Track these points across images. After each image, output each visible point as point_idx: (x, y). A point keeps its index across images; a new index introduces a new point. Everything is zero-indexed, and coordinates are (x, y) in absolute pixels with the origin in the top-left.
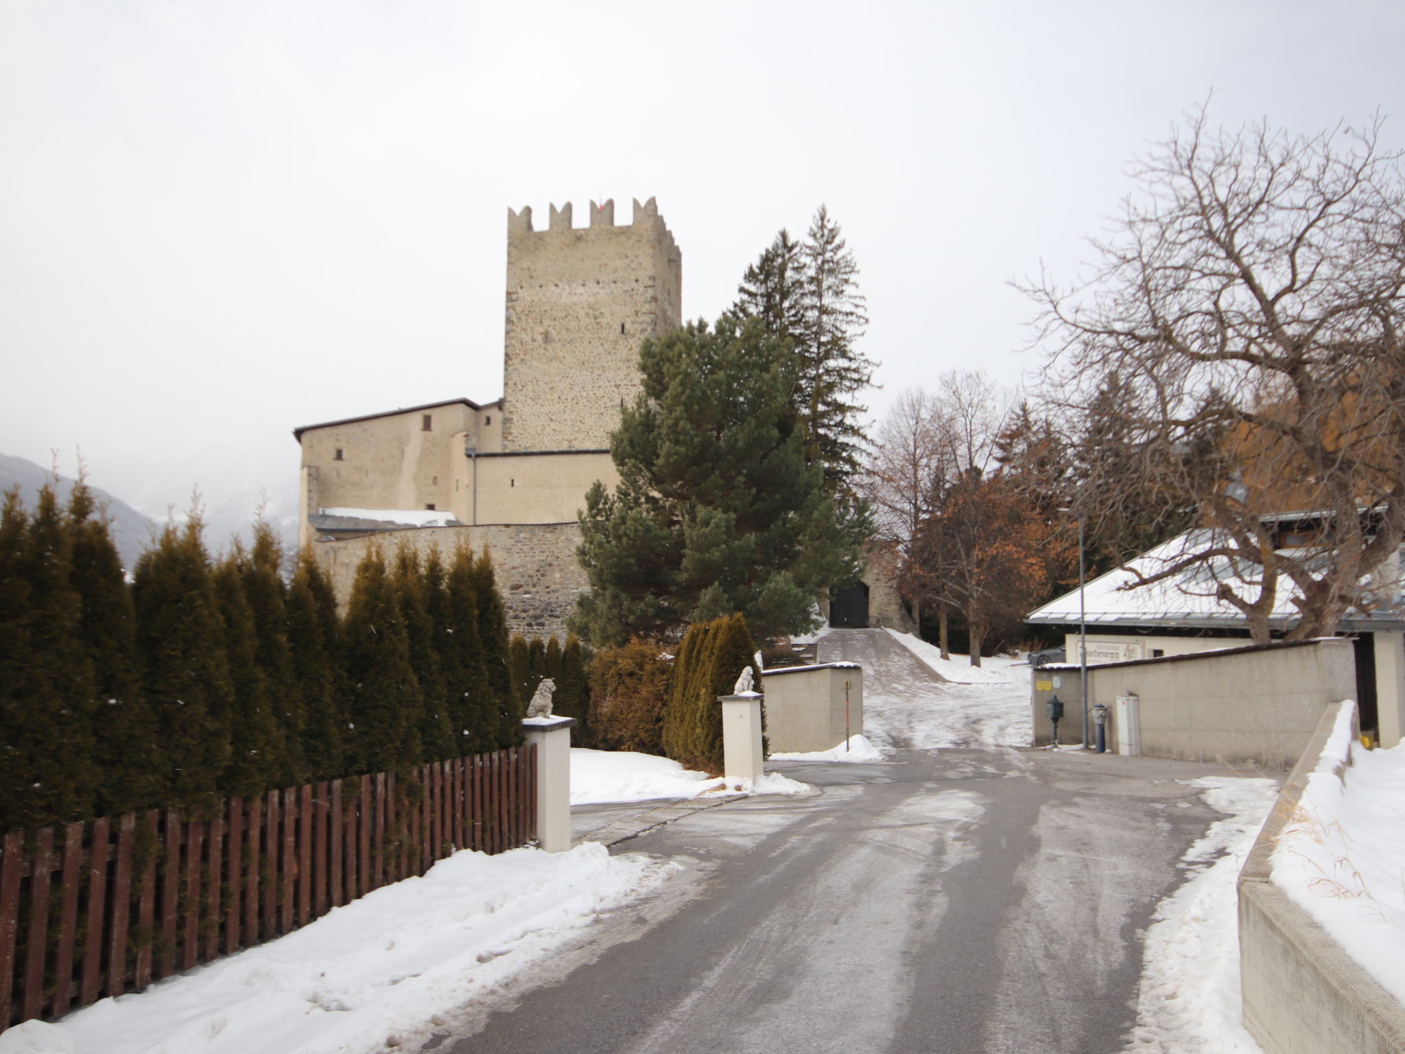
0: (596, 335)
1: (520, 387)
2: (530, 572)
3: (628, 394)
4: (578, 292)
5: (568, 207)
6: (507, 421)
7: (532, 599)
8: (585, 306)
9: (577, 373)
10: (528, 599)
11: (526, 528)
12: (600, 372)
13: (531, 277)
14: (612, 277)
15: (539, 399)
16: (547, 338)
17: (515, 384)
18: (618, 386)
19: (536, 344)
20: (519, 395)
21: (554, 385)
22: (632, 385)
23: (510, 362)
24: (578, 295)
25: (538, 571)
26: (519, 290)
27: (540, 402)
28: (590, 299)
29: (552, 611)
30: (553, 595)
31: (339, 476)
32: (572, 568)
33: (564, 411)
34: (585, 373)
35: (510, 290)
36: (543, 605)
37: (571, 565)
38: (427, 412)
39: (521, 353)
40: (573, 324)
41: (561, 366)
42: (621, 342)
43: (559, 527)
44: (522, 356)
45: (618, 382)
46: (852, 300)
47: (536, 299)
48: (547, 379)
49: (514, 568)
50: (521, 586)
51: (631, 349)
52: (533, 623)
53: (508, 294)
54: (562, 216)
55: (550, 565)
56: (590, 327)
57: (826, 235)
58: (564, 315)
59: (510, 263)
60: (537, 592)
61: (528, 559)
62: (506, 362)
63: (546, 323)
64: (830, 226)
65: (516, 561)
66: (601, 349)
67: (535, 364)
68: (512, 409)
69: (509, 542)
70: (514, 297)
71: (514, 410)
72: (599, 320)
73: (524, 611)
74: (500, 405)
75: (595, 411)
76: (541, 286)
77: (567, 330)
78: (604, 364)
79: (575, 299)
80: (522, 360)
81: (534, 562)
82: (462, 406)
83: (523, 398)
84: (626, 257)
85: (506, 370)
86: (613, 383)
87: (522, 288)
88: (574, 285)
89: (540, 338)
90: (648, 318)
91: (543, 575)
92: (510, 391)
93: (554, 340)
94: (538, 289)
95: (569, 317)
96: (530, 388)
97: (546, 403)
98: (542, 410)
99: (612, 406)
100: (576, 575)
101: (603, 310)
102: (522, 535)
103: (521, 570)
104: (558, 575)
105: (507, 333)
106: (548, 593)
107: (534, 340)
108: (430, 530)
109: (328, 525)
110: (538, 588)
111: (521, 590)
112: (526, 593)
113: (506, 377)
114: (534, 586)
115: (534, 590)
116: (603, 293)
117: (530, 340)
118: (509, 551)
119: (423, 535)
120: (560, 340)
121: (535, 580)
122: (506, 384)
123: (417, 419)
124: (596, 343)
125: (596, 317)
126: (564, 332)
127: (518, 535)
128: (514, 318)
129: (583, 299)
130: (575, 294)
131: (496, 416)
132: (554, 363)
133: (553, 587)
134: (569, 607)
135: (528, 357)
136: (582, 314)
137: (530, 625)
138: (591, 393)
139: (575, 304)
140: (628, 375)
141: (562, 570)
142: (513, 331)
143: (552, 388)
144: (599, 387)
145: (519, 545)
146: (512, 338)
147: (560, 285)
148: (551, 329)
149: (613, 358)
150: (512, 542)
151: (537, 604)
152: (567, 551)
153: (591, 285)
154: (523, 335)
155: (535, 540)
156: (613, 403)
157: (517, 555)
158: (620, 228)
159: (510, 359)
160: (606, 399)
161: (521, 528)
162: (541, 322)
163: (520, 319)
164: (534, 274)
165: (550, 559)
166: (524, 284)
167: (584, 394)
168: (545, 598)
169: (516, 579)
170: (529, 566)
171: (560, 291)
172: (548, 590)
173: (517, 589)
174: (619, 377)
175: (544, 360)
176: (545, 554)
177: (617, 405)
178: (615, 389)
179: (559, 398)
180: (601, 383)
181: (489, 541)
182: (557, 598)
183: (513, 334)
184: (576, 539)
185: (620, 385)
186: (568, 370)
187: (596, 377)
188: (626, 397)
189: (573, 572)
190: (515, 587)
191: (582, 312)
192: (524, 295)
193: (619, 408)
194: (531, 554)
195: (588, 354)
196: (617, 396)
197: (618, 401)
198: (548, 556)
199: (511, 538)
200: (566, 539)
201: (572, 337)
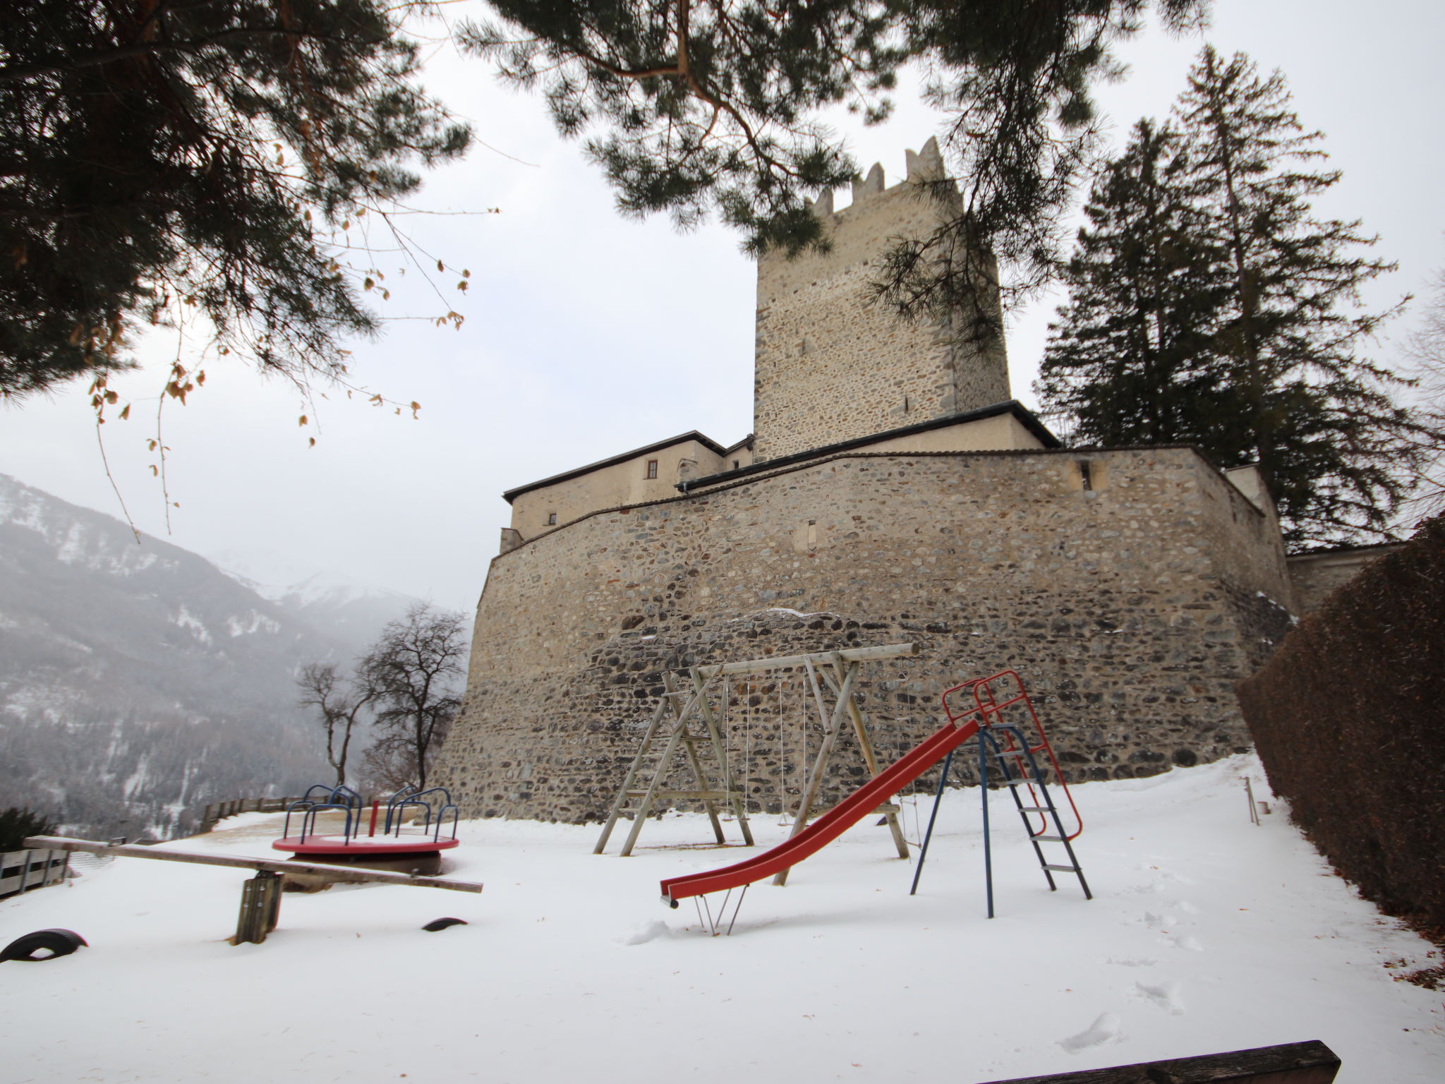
0: (867, 327)
1: (773, 417)
2: (658, 590)
3: (914, 391)
4: (841, 283)
7: (656, 642)
8: (851, 296)
9: (844, 381)
10: (649, 642)
12: (874, 371)
13: (785, 286)
14: (884, 252)
15: (796, 425)
16: (803, 348)
17: (768, 414)
18: (899, 384)
19: (791, 360)
20: (772, 426)
21: (815, 403)
22: (920, 377)
23: (761, 390)
24: (841, 287)
25: (672, 587)
26: (771, 304)
27: (799, 428)
28: (856, 287)
30: (691, 632)
32: (732, 574)
34: (854, 378)
35: (761, 308)
36: (671, 653)
37: (729, 568)
38: (651, 456)
39: (774, 375)
40: (836, 323)
41: (823, 377)
42: (901, 325)
44: (775, 379)
45: (899, 378)
47: (791, 308)
48: (805, 399)
49: (631, 586)
50: (642, 619)
51: (915, 330)
52: (648, 691)
53: (759, 312)
55: (693, 573)
56: (857, 320)
58: (825, 316)
59: (760, 278)
60: (667, 629)
61: (656, 565)
62: (756, 391)
63: (802, 332)
65: (636, 574)
66: (873, 343)
67: (791, 384)
68: (764, 446)
69: (626, 540)
70: (765, 314)
71: (767, 446)
72: (869, 308)
73: (637, 667)
74: (749, 443)
75: (871, 423)
76: (796, 292)
77: (829, 331)
78: (879, 359)
79: (837, 292)
80: (776, 383)
81: (666, 571)
82: (694, 442)
83: (777, 430)
84: (901, 220)
85: (756, 400)
86: (892, 381)
87: (774, 301)
88: (835, 277)
89: (795, 352)
91: (679, 595)
92: (761, 424)
93: (813, 349)
94: (793, 295)
95: (831, 316)
96: (785, 415)
97: (805, 428)
98: (800, 438)
99: (894, 412)
100: (740, 587)
101: (874, 294)
102: (648, 524)
103: (642, 589)
104: (705, 591)
105: (758, 356)
106: (686, 628)
110: (670, 621)
111: (640, 626)
112: (649, 631)
113: (756, 408)
114: (662, 617)
115: (661, 625)
116: (873, 273)
117: (784, 356)
118: (625, 555)
120: (820, 346)
121: (666, 606)
122: (756, 417)
123: (639, 465)
124: (866, 336)
125: (865, 306)
126: (825, 334)
127: (643, 525)
128: (766, 338)
129: (847, 289)
130: (837, 286)
131: (746, 458)
132: (814, 378)
133: (694, 616)
135: (783, 378)
137: (641, 694)
138: (863, 401)
139: (838, 298)
140: (913, 364)
141: (713, 579)
142: (764, 353)
143: (812, 408)
144: (874, 391)
145: (642, 542)
146: (764, 361)
147: (819, 283)
148: (809, 337)
149: (891, 348)
150: (632, 537)
151: (661, 651)
152: (723, 541)
153: (856, 269)
154: (777, 354)
155: (669, 529)
156: (895, 407)
157: (638, 562)
158: (892, 189)
159: (762, 386)
160: (884, 405)
161: (645, 512)
162: (797, 333)
163: (772, 336)
164: (788, 281)
165: (693, 561)
166: (776, 296)
167: (854, 405)
168: (679, 638)
169: (634, 606)
170: (657, 580)
171: (818, 289)
172: (686, 622)
173: (634, 625)
174: (900, 372)
175: (802, 376)
176: (686, 553)
177: (900, 409)
178: (895, 388)
179: (822, 418)
180: (875, 386)
181: (596, 541)
182: (699, 637)
183: (765, 356)
184: (741, 516)
185: (902, 382)
186: (832, 380)
187: (868, 379)
188: (913, 396)
189: (733, 583)
190: (631, 623)
191: (847, 305)
192: (777, 308)
193: (903, 413)
194: (662, 556)
195: (856, 353)
196: (898, 397)
197: (902, 403)
198: (689, 555)
199: (630, 531)
200: (724, 518)
201: (834, 338)
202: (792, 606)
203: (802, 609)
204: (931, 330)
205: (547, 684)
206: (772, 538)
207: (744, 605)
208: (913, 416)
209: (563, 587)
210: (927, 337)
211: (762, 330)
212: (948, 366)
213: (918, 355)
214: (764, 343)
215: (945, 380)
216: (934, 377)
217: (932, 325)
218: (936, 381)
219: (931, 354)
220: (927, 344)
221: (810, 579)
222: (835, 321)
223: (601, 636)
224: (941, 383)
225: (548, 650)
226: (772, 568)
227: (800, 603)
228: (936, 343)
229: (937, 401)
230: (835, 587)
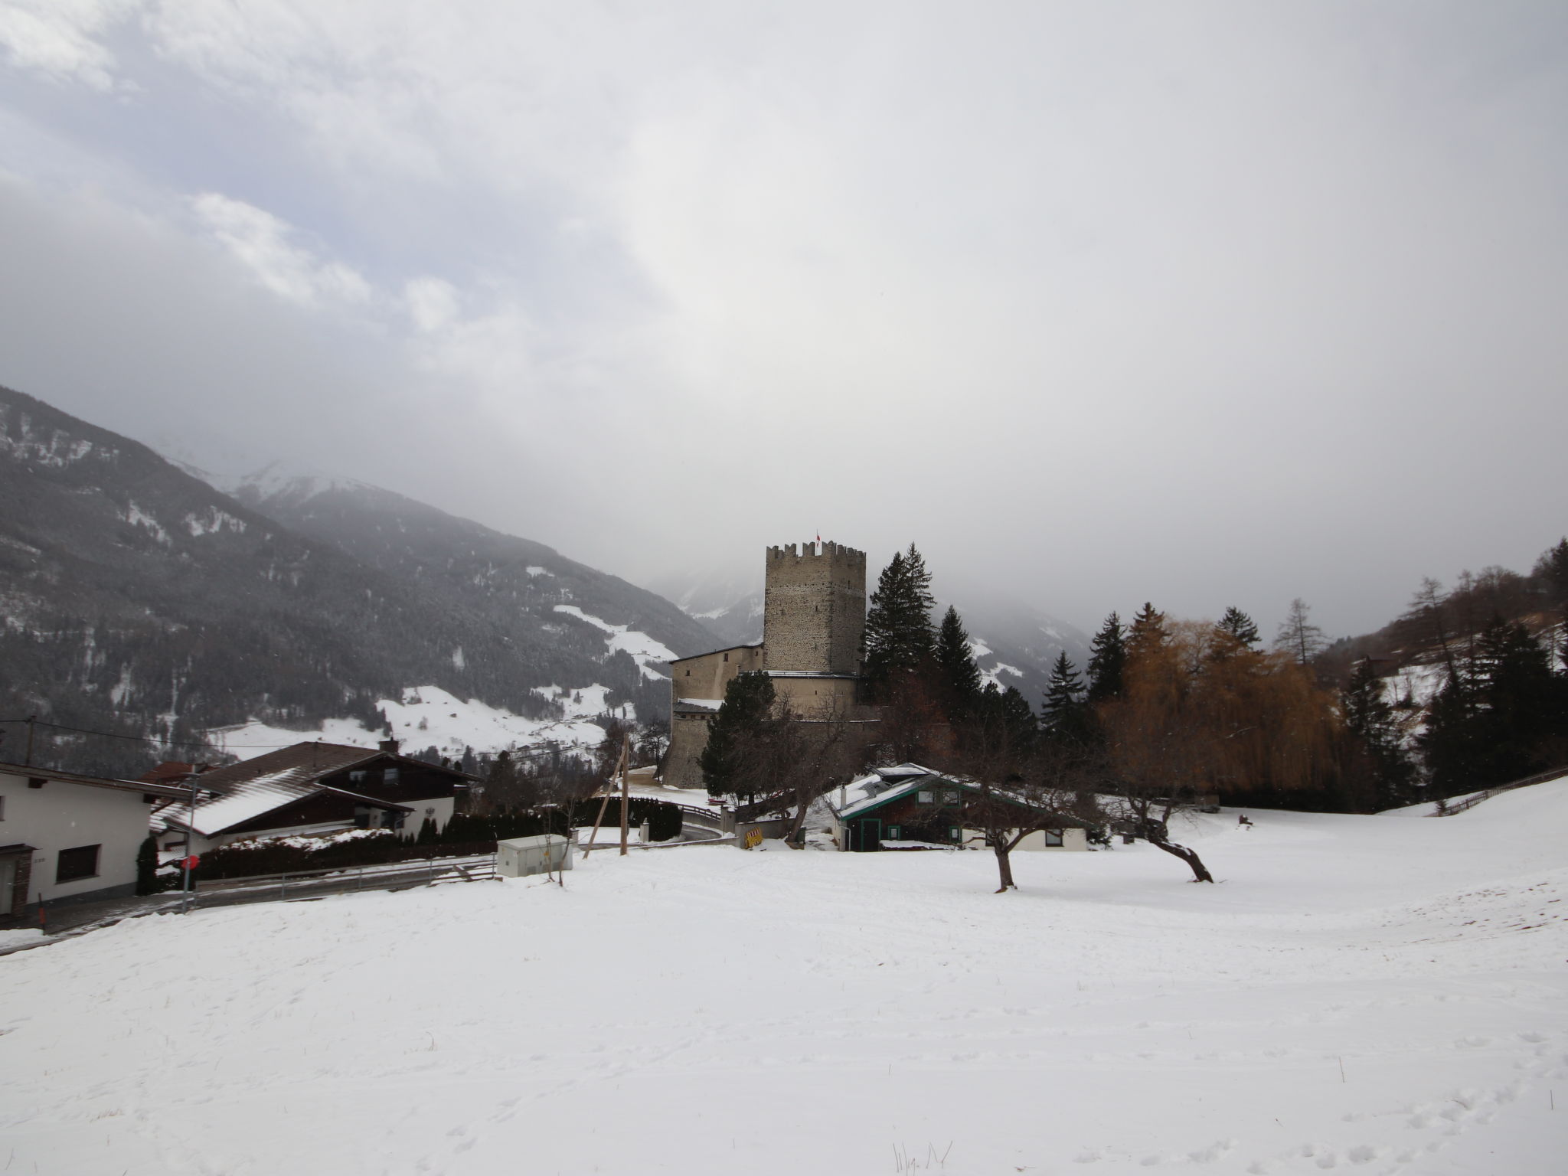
0: (805, 612)
1: (771, 637)
3: (818, 642)
4: (797, 589)
5: (794, 546)
6: (765, 654)
8: (800, 597)
9: (796, 631)
12: (806, 630)
13: (777, 582)
14: (812, 582)
15: (780, 644)
16: (783, 612)
17: (769, 636)
18: (814, 638)
19: (778, 615)
20: (771, 641)
21: (786, 636)
22: (821, 637)
23: (767, 625)
24: (797, 591)
26: (771, 588)
28: (802, 593)
31: (688, 683)
33: (791, 650)
34: (800, 631)
35: (767, 588)
38: (726, 652)
39: (772, 620)
40: (795, 606)
41: (789, 627)
42: (816, 615)
44: (772, 622)
45: (814, 636)
47: (778, 593)
48: (782, 633)
51: (820, 619)
53: (766, 590)
54: (791, 549)
56: (802, 608)
57: (916, 558)
58: (791, 601)
59: (767, 575)
63: (783, 605)
64: (916, 554)
66: (807, 619)
67: (778, 626)
70: (769, 592)
71: (768, 648)
74: (762, 646)
75: (804, 650)
77: (792, 609)
78: (808, 626)
79: (796, 593)
82: (743, 648)
83: (773, 643)
84: (819, 571)
85: (765, 629)
86: (812, 636)
88: (795, 586)
89: (780, 612)
90: (828, 604)
92: (767, 642)
93: (786, 614)
94: (779, 588)
95: (793, 602)
96: (775, 637)
98: (780, 649)
99: (812, 648)
101: (808, 599)
105: (765, 610)
109: (680, 709)
113: (764, 632)
116: (807, 590)
117: (776, 613)
120: (789, 614)
122: (765, 636)
123: (721, 656)
124: (804, 616)
125: (805, 603)
126: (790, 610)
128: (769, 602)
129: (799, 593)
131: (761, 651)
132: (786, 626)
135: (775, 622)
136: (799, 601)
138: (802, 641)
139: (796, 596)
140: (819, 632)
143: (785, 638)
144: (806, 638)
147: (789, 586)
148: (785, 608)
149: (812, 623)
153: (802, 586)
154: (773, 611)
156: (812, 646)
158: (817, 556)
159: (767, 623)
160: (809, 644)
162: (780, 605)
163: (771, 602)
164: (778, 580)
166: (773, 585)
167: (799, 642)
171: (789, 589)
174: (815, 633)
175: (782, 624)
178: (813, 640)
179: (788, 643)
180: (806, 636)
183: (769, 611)
186: (792, 629)
187: (804, 633)
188: (818, 644)
192: (774, 591)
193: (814, 649)
195: (801, 621)
196: (813, 643)
197: (814, 646)
201: (794, 612)
204: (825, 620)
208: (817, 652)
210: (824, 623)
211: (768, 598)
212: (829, 637)
213: (821, 629)
215: (828, 641)
216: (825, 639)
218: (825, 641)
219: (824, 630)
220: (824, 626)
228: (826, 626)
229: (825, 648)
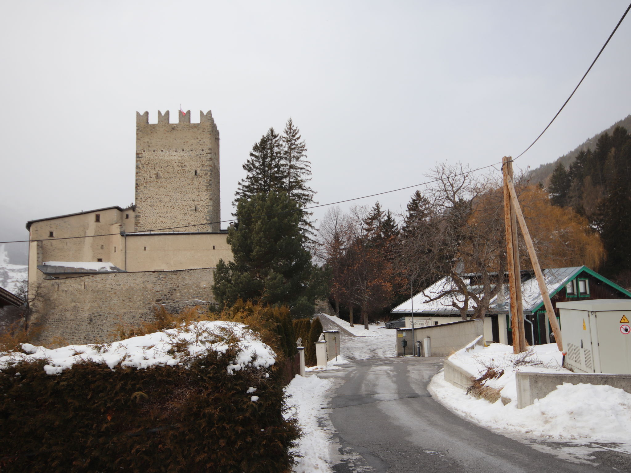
0: (183, 176)
1: (144, 200)
2: (165, 293)
3: (199, 204)
4: (173, 155)
5: (168, 113)
6: (137, 217)
7: (167, 306)
8: (177, 161)
9: (173, 194)
10: (165, 306)
11: (163, 272)
12: (185, 194)
13: (149, 146)
14: (190, 148)
15: (154, 206)
16: (157, 176)
17: (141, 198)
18: (194, 201)
19: (152, 179)
20: (143, 204)
21: (162, 199)
22: (201, 200)
23: (138, 188)
24: (173, 156)
25: (169, 292)
26: (143, 152)
27: (155, 207)
28: (179, 158)
29: (176, 311)
30: (176, 304)
31: (51, 245)
32: (185, 291)
33: (167, 212)
34: (177, 194)
35: (138, 152)
36: (172, 309)
38: (98, 213)
39: (144, 183)
40: (171, 170)
41: (165, 190)
42: (195, 179)
43: (179, 272)
44: (145, 185)
45: (194, 199)
46: (304, 163)
47: (152, 157)
48: (157, 196)
49: (157, 291)
50: (161, 300)
51: (200, 183)
53: (137, 154)
54: (164, 117)
55: (175, 290)
56: (179, 172)
57: (292, 133)
58: (166, 166)
59: (138, 139)
60: (169, 303)
61: (164, 287)
62: (136, 188)
63: (157, 169)
64: (294, 128)
65: (158, 288)
66: (185, 183)
67: (152, 189)
68: (140, 211)
69: (155, 280)
70: (140, 156)
71: (141, 211)
72: (184, 168)
74: (133, 208)
75: (183, 212)
76: (154, 151)
77: (168, 173)
78: (187, 190)
79: (172, 158)
80: (145, 187)
81: (167, 289)
82: (116, 210)
83: (145, 206)
84: (197, 138)
85: (136, 191)
86: (191, 199)
87: (144, 151)
88: (171, 151)
89: (154, 176)
90: (208, 168)
91: (171, 295)
92: (138, 202)
93: (161, 177)
94: (153, 152)
95: (169, 167)
96: (149, 200)
97: (158, 208)
98: (155, 211)
99: (191, 210)
100: (187, 294)
101: (186, 164)
102: (161, 276)
103: (161, 292)
105: (137, 173)
106: (174, 303)
107: (151, 177)
108: (114, 274)
109: (49, 271)
110: (169, 301)
111: (161, 302)
112: (164, 303)
113: (136, 195)
114: (167, 300)
115: (167, 302)
116: (186, 156)
117: (149, 177)
118: (155, 283)
119: (110, 277)
120: (164, 177)
121: (168, 297)
122: (136, 199)
123: (93, 217)
124: (183, 179)
125: (182, 167)
126: (166, 174)
127: (159, 276)
128: (140, 166)
129: (176, 158)
130: (172, 155)
131: (131, 214)
132: (161, 188)
133: (176, 300)
134: (184, 309)
135: (148, 185)
136: (175, 165)
138: (180, 204)
139: (172, 160)
140: (199, 195)
141: (181, 292)
142: (140, 172)
143: (160, 201)
144: (185, 201)
145: (160, 281)
146: (140, 176)
147: (164, 151)
148: (159, 172)
149: (191, 187)
150: (156, 279)
151: (169, 308)
152: (183, 283)
153: (179, 151)
154: (145, 175)
155: (167, 278)
156: (192, 208)
157: (159, 286)
158: (194, 124)
159: (139, 186)
160: (188, 207)
161: (160, 273)
162: (154, 169)
163: (143, 166)
164: (151, 145)
165: (174, 287)
166: (145, 149)
167: (177, 204)
168: (173, 305)
169: (158, 297)
170: (165, 291)
171: (164, 153)
172: (174, 301)
173: (159, 301)
174: (194, 196)
175: (156, 187)
176: (172, 285)
177: (194, 210)
178: (192, 202)
179: (164, 206)
180: (185, 199)
181: (145, 279)
182: (179, 305)
183: (140, 174)
184: (187, 277)
185: (195, 200)
186: (169, 192)
187: (183, 196)
188: (198, 206)
189: (185, 293)
190: (158, 300)
191: (175, 164)
192: (146, 155)
193: (194, 211)
194: (166, 285)
195: (178, 184)
196: (193, 205)
197: (194, 208)
198: (173, 286)
199: (156, 277)
200: (183, 277)
201: (170, 176)
202: (200, 299)
203: (203, 300)
204: (206, 184)
205: (131, 314)
206: (195, 284)
207: (189, 298)
208: (198, 214)
209: (133, 289)
210: (204, 187)
211: (139, 162)
212: (211, 199)
213: (201, 192)
214: (140, 168)
215: (209, 204)
216: (206, 202)
217: (206, 183)
218: (206, 203)
219: (205, 193)
220: (204, 189)
221: (204, 294)
222: (170, 169)
223: (149, 303)
224: (207, 204)
225: (129, 305)
226: (195, 290)
227: (202, 299)
228: (207, 190)
229: (206, 210)
230: (210, 296)
